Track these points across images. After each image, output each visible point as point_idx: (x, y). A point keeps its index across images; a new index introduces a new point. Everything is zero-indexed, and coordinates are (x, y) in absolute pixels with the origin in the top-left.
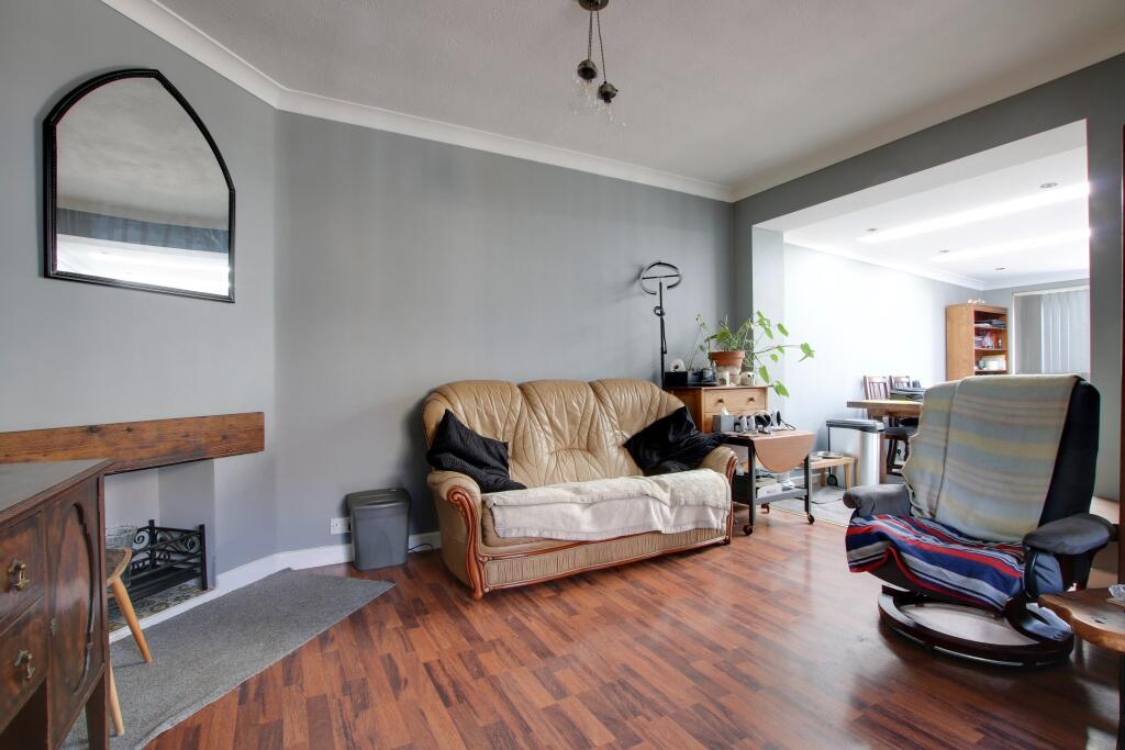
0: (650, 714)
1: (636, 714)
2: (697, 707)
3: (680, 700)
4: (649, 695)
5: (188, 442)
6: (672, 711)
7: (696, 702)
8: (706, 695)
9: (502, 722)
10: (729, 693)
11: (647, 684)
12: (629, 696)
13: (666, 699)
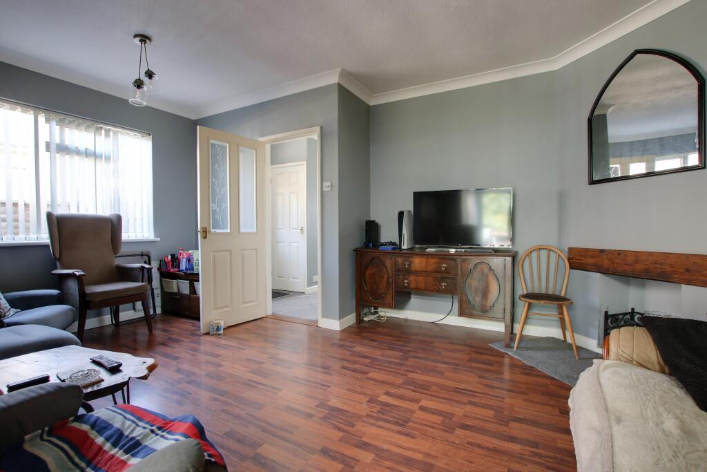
0: (373, 414)
1: (379, 412)
2: (353, 426)
3: (363, 426)
4: (380, 423)
5: (657, 268)
6: (364, 419)
7: (355, 428)
8: (351, 434)
9: (428, 390)
10: (339, 440)
11: (388, 429)
12: (391, 419)
13: (372, 424)
